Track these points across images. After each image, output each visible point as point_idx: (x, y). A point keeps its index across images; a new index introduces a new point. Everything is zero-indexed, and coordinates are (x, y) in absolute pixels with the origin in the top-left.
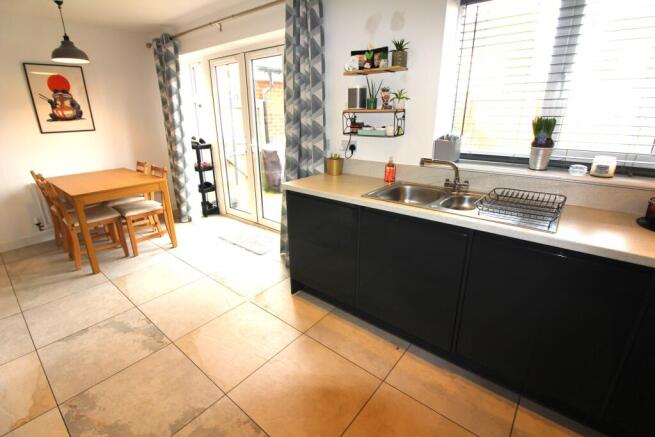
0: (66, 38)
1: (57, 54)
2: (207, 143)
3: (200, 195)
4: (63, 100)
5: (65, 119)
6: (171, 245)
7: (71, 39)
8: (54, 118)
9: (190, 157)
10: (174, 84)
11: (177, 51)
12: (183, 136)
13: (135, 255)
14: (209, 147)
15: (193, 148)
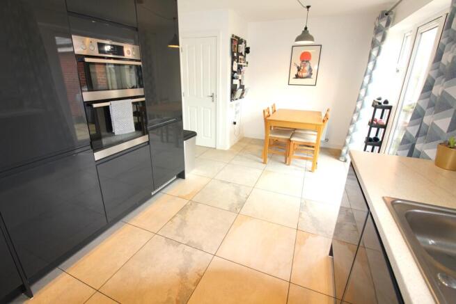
0: (306, 28)
1: (299, 39)
2: (389, 105)
3: (364, 144)
4: (305, 66)
5: (302, 78)
6: (310, 169)
7: (308, 29)
8: (297, 77)
9: (367, 113)
10: (374, 53)
11: (388, 24)
12: (365, 95)
13: (288, 165)
14: (390, 108)
15: (373, 106)
